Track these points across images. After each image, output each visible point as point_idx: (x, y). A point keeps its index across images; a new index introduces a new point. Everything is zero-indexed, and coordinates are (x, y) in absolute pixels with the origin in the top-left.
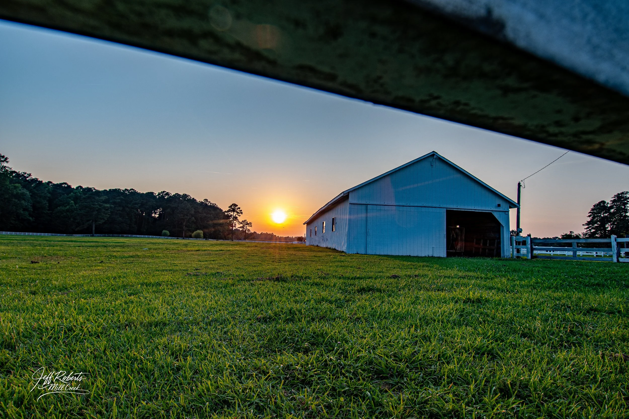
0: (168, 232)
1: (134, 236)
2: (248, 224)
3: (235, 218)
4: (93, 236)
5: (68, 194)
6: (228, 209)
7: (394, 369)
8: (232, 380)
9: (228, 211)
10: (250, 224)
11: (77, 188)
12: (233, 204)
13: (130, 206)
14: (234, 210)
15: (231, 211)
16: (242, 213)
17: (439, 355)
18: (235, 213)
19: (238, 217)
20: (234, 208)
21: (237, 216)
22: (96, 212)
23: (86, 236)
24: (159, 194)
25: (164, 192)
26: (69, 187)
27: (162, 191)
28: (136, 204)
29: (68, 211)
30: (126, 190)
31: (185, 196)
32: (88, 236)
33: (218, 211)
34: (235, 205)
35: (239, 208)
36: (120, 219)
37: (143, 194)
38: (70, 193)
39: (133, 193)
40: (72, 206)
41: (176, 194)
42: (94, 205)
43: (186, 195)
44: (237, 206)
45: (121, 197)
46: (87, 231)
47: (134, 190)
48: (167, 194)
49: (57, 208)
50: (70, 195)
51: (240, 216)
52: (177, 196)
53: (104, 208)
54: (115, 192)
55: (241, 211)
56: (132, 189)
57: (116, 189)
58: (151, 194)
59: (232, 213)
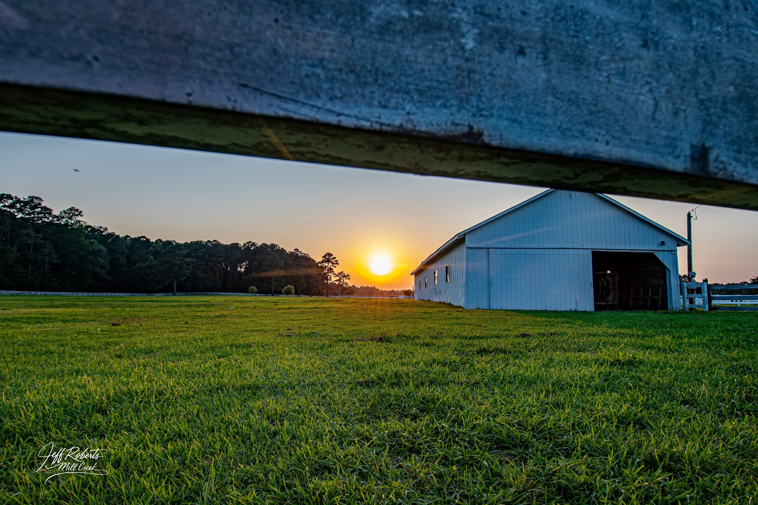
0: (255, 289)
1: (218, 293)
2: (345, 276)
3: (331, 270)
4: (174, 295)
5: (147, 249)
6: (321, 259)
7: (517, 438)
8: (332, 446)
9: (322, 262)
10: (347, 276)
11: (157, 241)
12: (327, 254)
13: (213, 259)
14: (328, 261)
15: (326, 262)
16: (338, 264)
17: (573, 424)
18: (330, 264)
19: (334, 268)
20: (328, 258)
21: (332, 267)
22: (177, 268)
23: (167, 295)
24: (244, 245)
25: (250, 242)
26: (148, 240)
27: (248, 241)
28: (219, 257)
29: (147, 267)
30: (208, 241)
31: (273, 246)
32: (169, 295)
33: (311, 262)
34: (330, 255)
35: (335, 258)
36: (204, 275)
37: (227, 245)
38: (149, 248)
39: (216, 245)
40: (151, 262)
41: (263, 244)
42: (174, 260)
43: (274, 244)
44: (332, 255)
45: (204, 250)
46: (168, 290)
47: (217, 241)
48: (254, 244)
49: (135, 264)
50: (149, 250)
51: (335, 267)
52: (264, 246)
53: (186, 263)
54: (197, 244)
55: (337, 261)
56: (215, 241)
57: (198, 241)
58: (235, 246)
59: (327, 265)
